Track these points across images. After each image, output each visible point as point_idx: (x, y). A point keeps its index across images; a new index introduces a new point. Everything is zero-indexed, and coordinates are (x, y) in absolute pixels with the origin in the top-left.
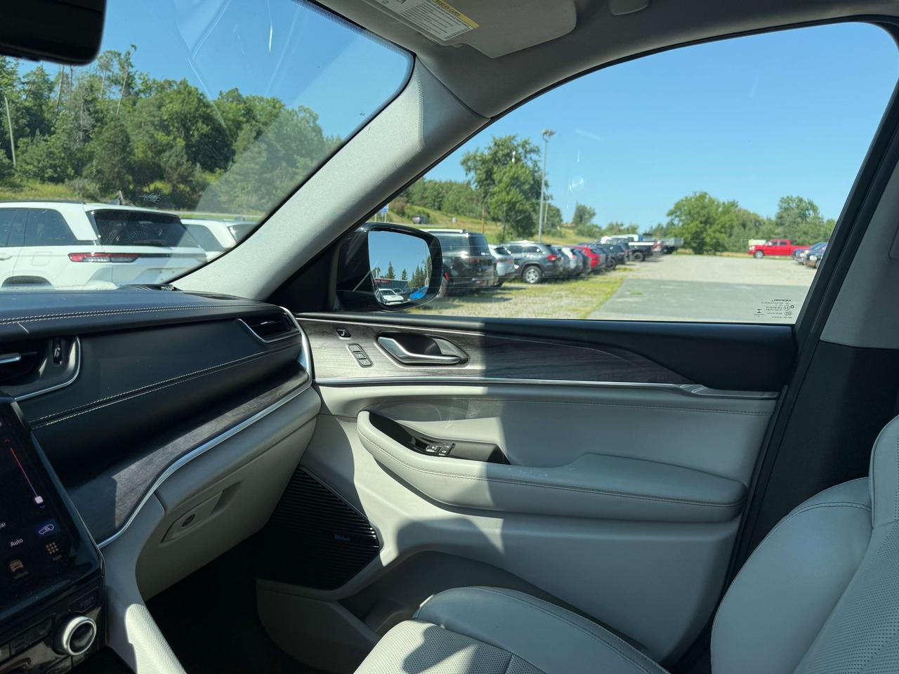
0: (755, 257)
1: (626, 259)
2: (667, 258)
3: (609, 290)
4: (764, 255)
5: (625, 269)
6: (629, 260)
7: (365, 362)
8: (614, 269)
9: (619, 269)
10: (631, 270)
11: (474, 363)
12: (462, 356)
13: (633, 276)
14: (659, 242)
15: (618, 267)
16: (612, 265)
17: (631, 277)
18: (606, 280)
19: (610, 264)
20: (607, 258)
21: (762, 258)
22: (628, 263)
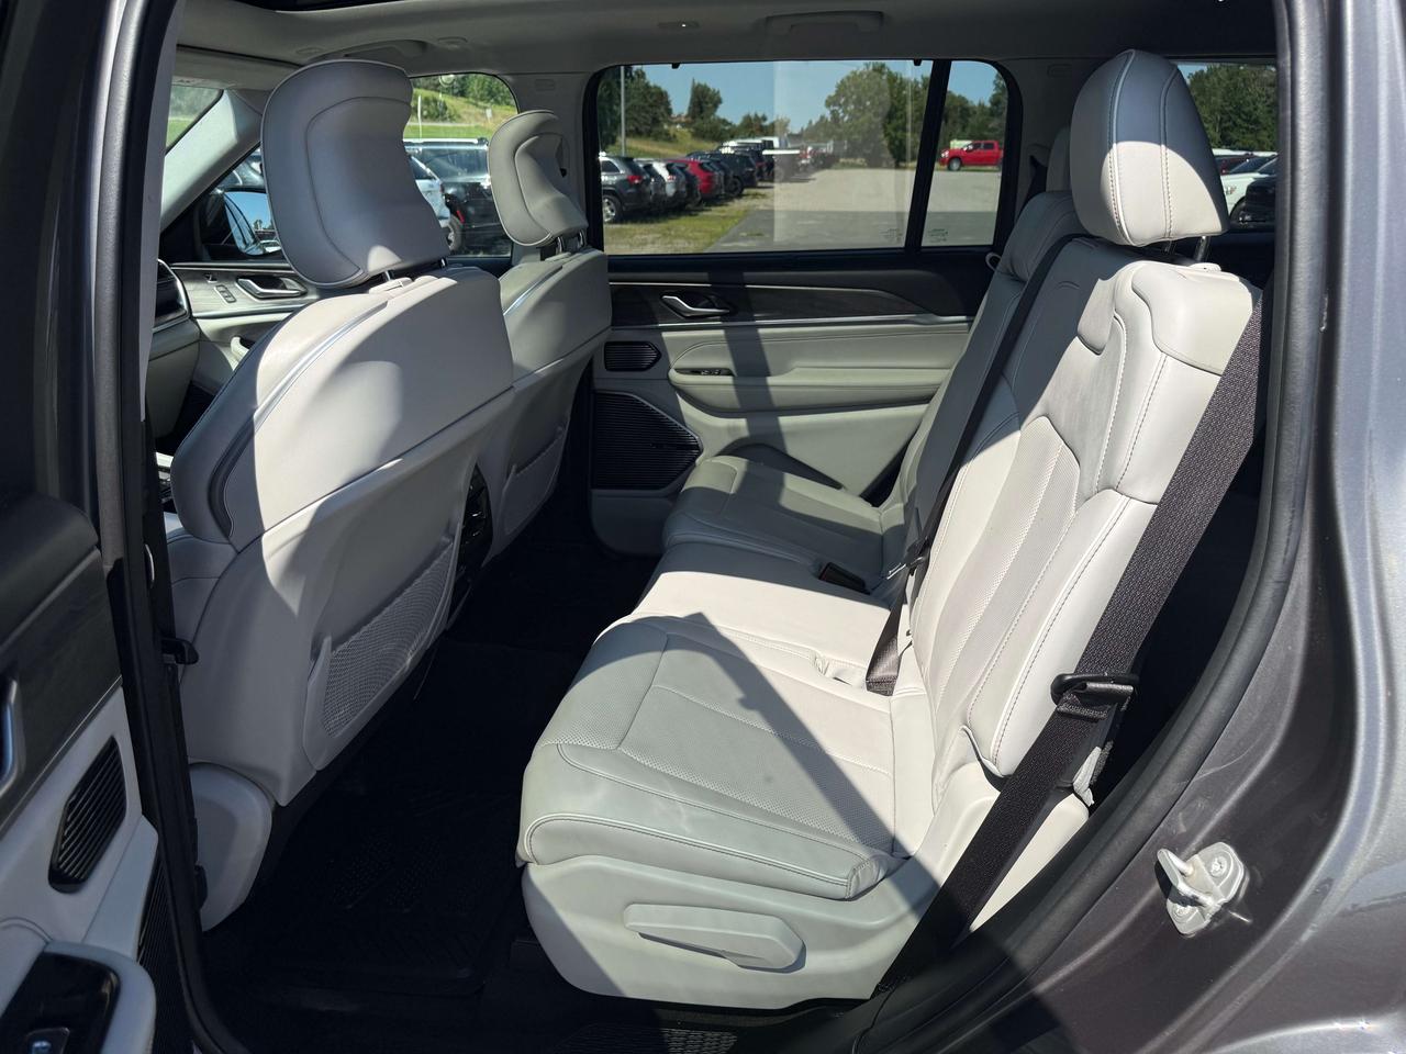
0: (950, 169)
1: (757, 179)
2: (821, 176)
3: (719, 229)
4: (962, 165)
5: (755, 196)
6: (762, 180)
7: (230, 299)
8: (740, 196)
9: (748, 195)
10: (764, 196)
11: (312, 294)
12: (303, 290)
13: (765, 205)
14: (809, 149)
15: (745, 191)
16: (736, 189)
17: (761, 207)
18: (722, 214)
19: (734, 187)
20: (726, 178)
21: (958, 170)
22: (760, 184)
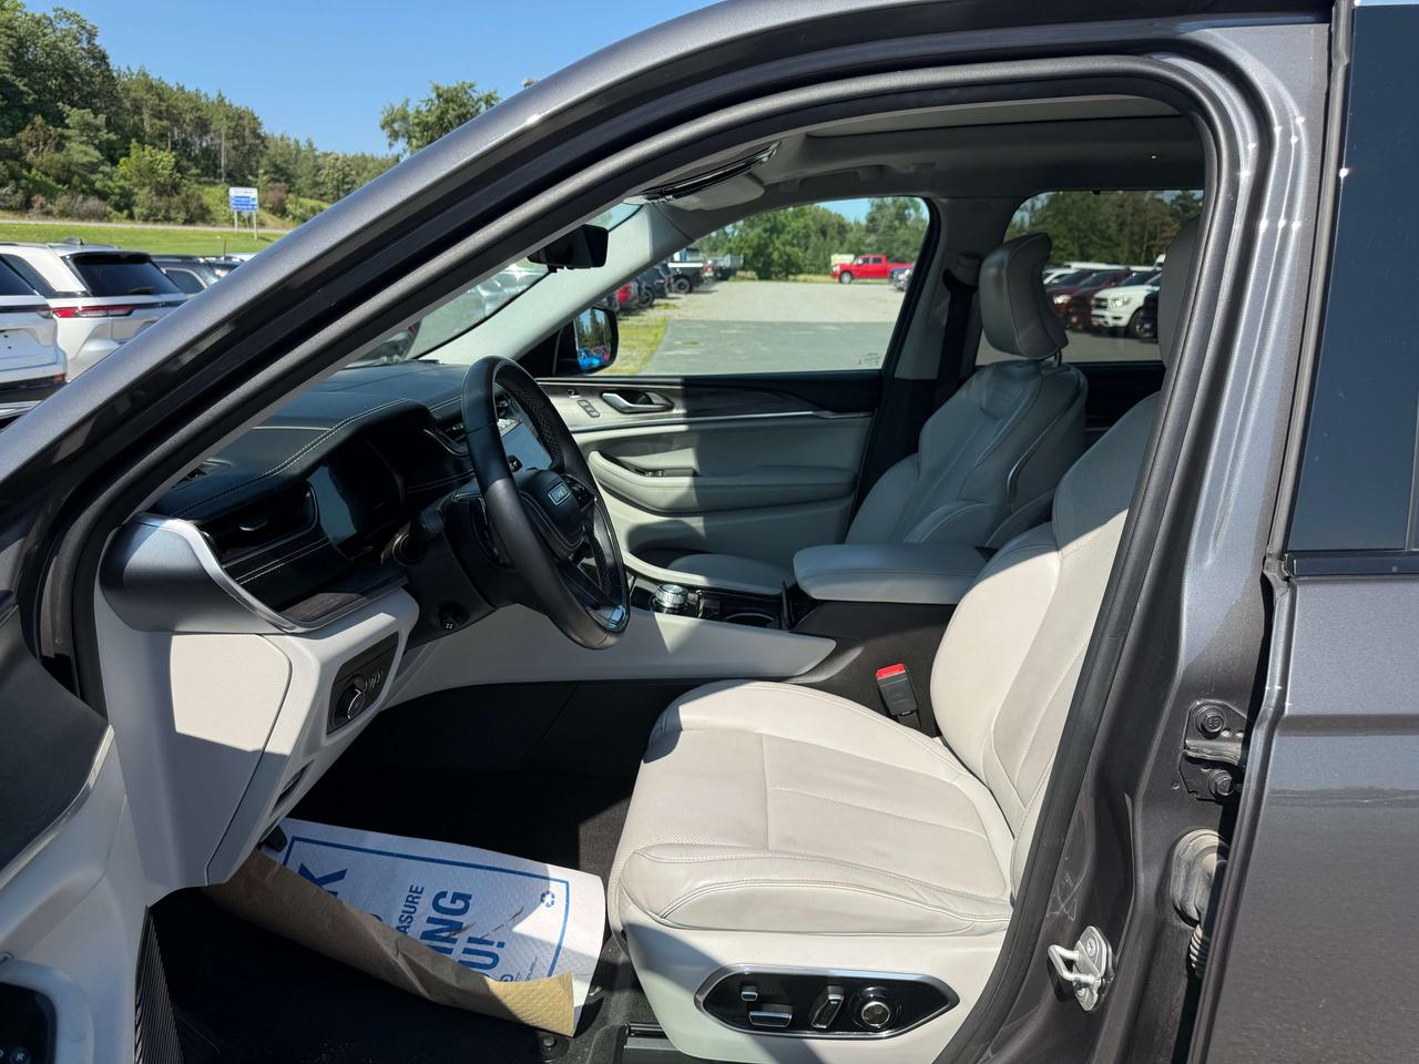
0: (841, 281)
1: (667, 290)
2: (721, 286)
3: (651, 339)
4: (853, 278)
5: (667, 305)
6: (671, 291)
7: (594, 414)
8: (652, 306)
9: (658, 305)
10: (674, 306)
11: (678, 408)
12: (669, 404)
13: (680, 316)
14: (710, 262)
15: (656, 302)
16: (648, 300)
17: (677, 317)
18: (642, 324)
19: (646, 297)
20: (639, 288)
21: (850, 283)
22: (670, 295)
